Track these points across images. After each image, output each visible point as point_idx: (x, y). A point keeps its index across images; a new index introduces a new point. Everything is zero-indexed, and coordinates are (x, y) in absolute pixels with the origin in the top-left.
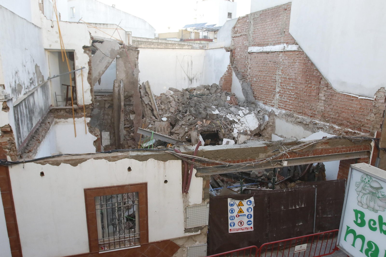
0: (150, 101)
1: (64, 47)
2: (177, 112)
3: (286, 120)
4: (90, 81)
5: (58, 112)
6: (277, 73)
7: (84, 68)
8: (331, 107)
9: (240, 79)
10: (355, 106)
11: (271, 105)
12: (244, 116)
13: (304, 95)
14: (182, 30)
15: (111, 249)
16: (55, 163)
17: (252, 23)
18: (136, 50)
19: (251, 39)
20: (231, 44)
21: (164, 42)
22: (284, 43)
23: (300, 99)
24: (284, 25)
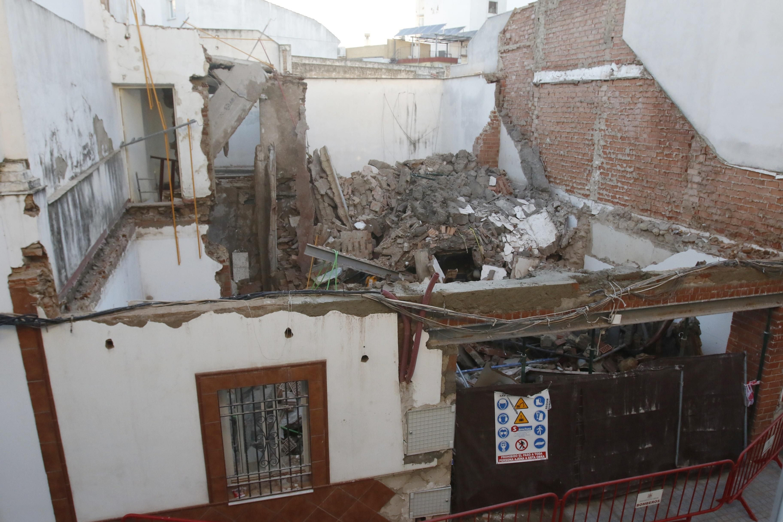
0: (331, 188)
1: (153, 79)
2: (386, 210)
3: (616, 225)
4: (207, 150)
5: (143, 213)
6: (595, 127)
7: (194, 121)
8: (714, 197)
9: (516, 140)
10: (768, 195)
11: (583, 194)
12: (524, 217)
13: (654, 172)
14: (395, 41)
15: (252, 497)
16: (136, 322)
17: (542, 21)
18: (300, 83)
19: (539, 55)
20: (498, 67)
21: (357, 66)
22: (612, 61)
23: (645, 181)
24: (613, 22)
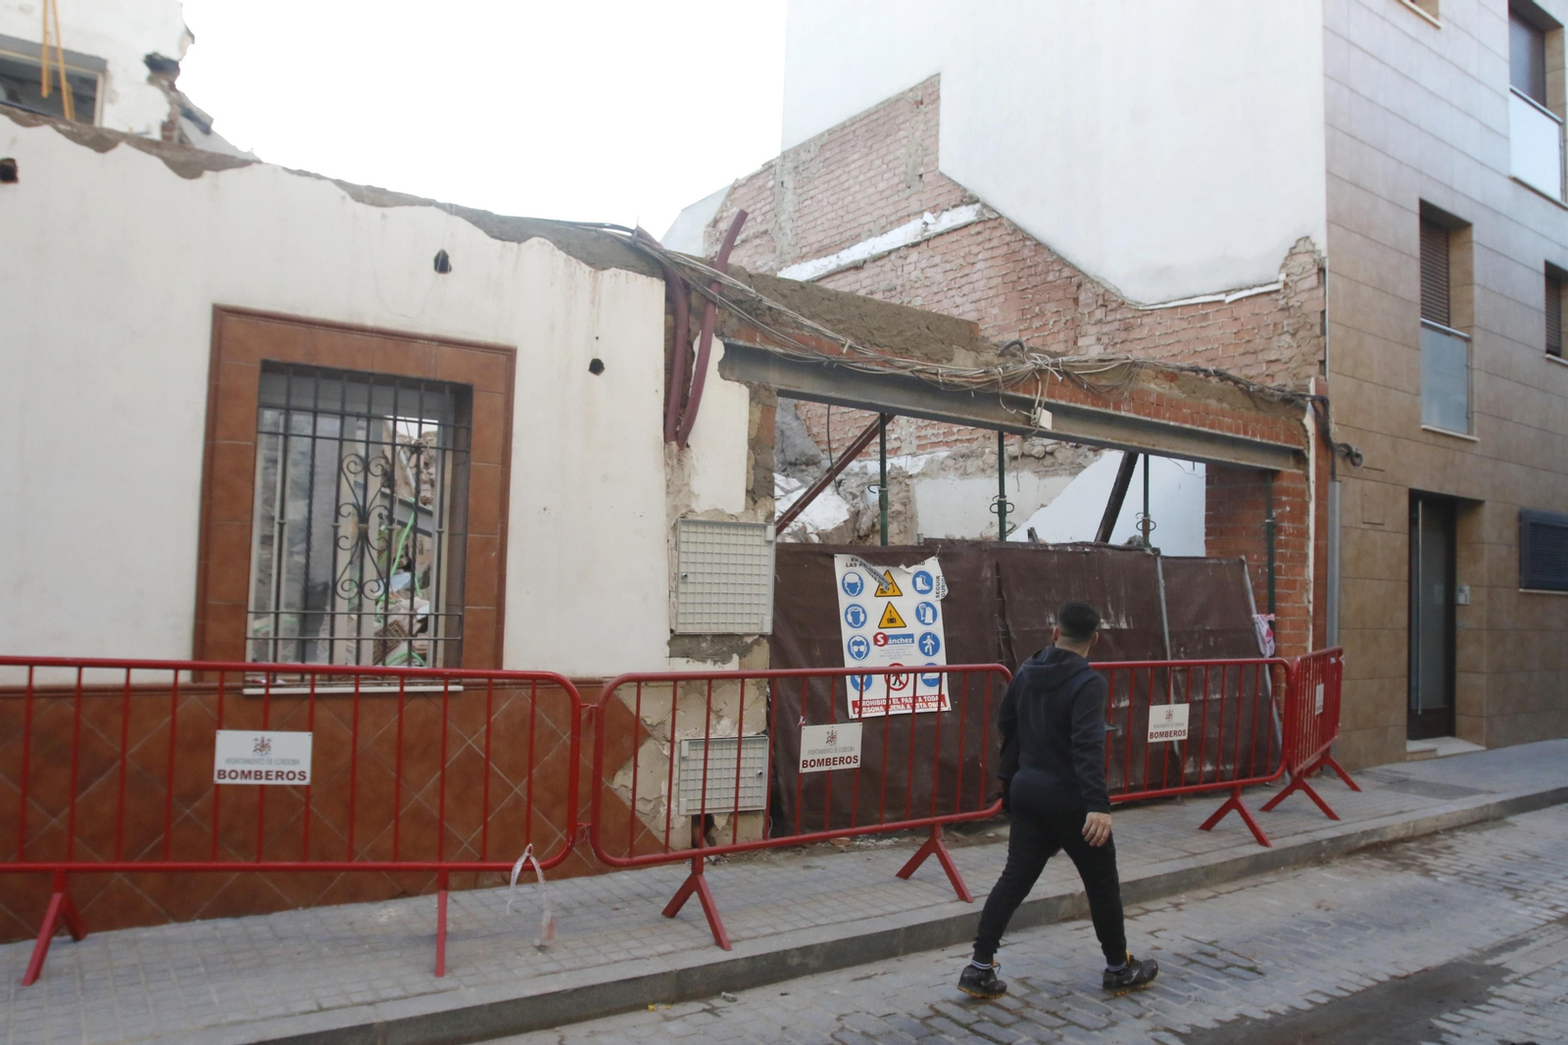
10: (1219, 333)
16: (88, 140)
17: (790, 183)
19: (786, 240)
22: (923, 211)
24: (920, 152)
